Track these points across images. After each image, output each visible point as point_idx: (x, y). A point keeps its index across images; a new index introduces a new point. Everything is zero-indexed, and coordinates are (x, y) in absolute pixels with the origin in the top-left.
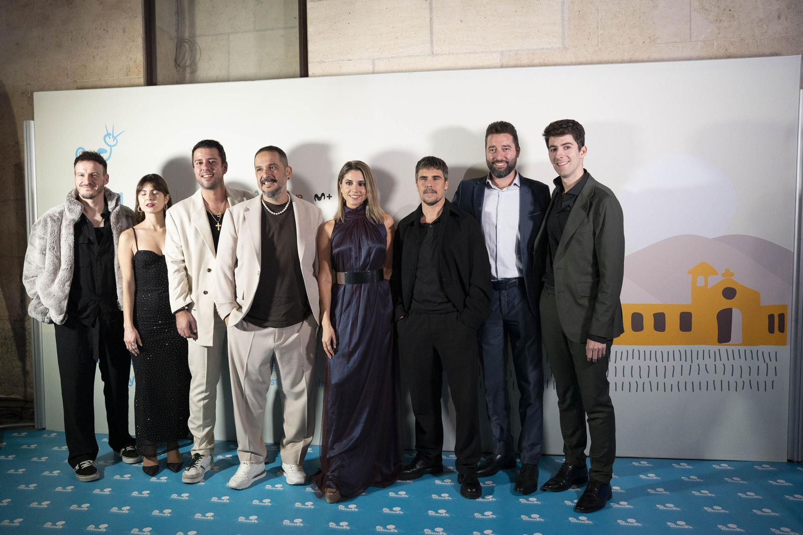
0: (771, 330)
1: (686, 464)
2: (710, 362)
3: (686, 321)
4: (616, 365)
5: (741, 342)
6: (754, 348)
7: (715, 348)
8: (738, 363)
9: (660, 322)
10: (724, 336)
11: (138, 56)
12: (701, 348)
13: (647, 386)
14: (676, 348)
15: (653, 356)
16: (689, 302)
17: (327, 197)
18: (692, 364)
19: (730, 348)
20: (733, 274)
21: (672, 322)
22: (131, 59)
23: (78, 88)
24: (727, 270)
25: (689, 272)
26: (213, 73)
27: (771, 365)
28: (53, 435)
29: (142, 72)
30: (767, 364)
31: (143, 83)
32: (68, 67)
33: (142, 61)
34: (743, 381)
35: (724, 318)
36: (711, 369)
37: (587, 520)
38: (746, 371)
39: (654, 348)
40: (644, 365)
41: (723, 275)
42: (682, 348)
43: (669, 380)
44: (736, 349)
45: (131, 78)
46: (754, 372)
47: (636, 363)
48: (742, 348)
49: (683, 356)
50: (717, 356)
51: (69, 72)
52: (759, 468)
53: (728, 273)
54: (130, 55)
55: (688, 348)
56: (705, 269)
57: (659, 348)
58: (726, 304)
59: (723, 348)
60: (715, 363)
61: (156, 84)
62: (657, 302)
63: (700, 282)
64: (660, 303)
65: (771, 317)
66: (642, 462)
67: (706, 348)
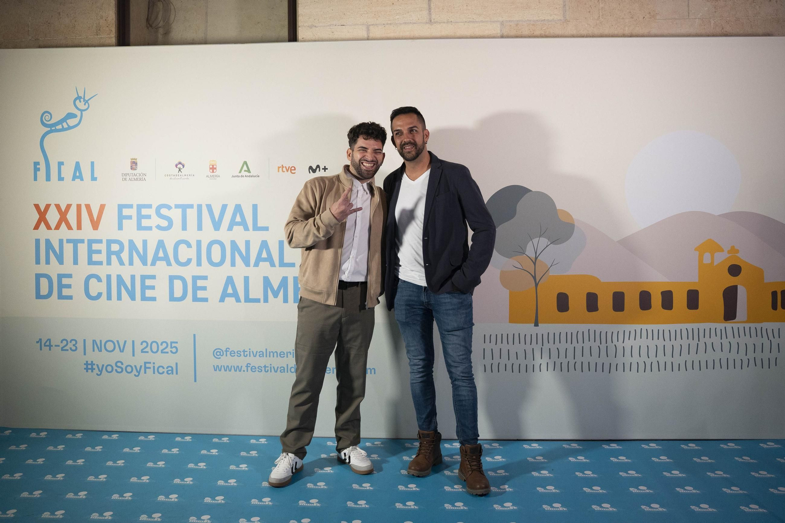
0: (774, 307)
1: (694, 445)
2: (716, 340)
3: (693, 299)
4: (624, 345)
5: (745, 319)
6: (758, 326)
7: (721, 326)
8: (743, 340)
9: (667, 299)
10: (730, 314)
11: (110, 15)
12: (707, 326)
13: (655, 366)
14: (684, 326)
15: (661, 335)
16: (696, 280)
17: (323, 169)
18: (699, 342)
19: (735, 326)
20: (737, 251)
21: (680, 300)
22: (102, 17)
23: (40, 47)
24: (733, 247)
25: (696, 249)
26: (190, 35)
27: (775, 342)
28: (8, 432)
29: (114, 32)
30: (771, 340)
31: (114, 44)
32: (30, 24)
33: (114, 19)
34: (748, 359)
35: (730, 295)
36: (717, 347)
37: (610, 507)
38: (751, 349)
39: (661, 327)
40: (652, 344)
41: (729, 252)
42: (690, 326)
43: (677, 360)
44: (741, 326)
45: (101, 38)
46: (758, 349)
47: (643, 342)
48: (747, 326)
49: (690, 334)
50: (723, 334)
51: (30, 29)
52: (765, 446)
53: (733, 250)
54: (101, 13)
55: (695, 326)
56: (711, 246)
57: (666, 327)
58: (731, 281)
59: (729, 325)
60: (721, 341)
61: (128, 45)
62: (665, 280)
63: (707, 259)
64: (667, 280)
65: (774, 294)
66: (651, 445)
67: (713, 326)
